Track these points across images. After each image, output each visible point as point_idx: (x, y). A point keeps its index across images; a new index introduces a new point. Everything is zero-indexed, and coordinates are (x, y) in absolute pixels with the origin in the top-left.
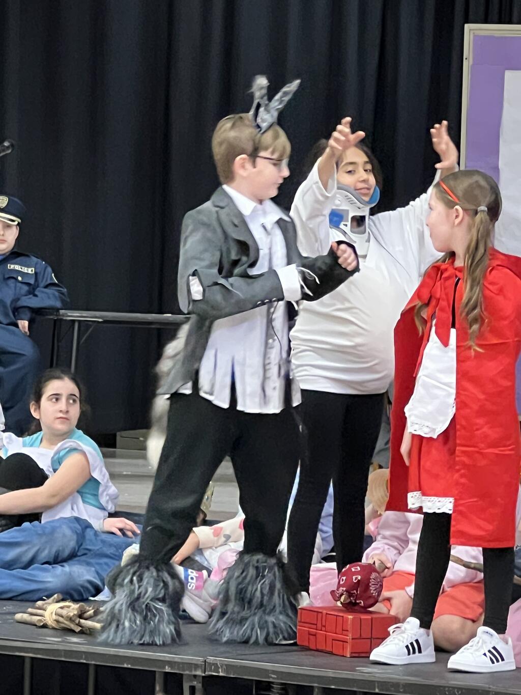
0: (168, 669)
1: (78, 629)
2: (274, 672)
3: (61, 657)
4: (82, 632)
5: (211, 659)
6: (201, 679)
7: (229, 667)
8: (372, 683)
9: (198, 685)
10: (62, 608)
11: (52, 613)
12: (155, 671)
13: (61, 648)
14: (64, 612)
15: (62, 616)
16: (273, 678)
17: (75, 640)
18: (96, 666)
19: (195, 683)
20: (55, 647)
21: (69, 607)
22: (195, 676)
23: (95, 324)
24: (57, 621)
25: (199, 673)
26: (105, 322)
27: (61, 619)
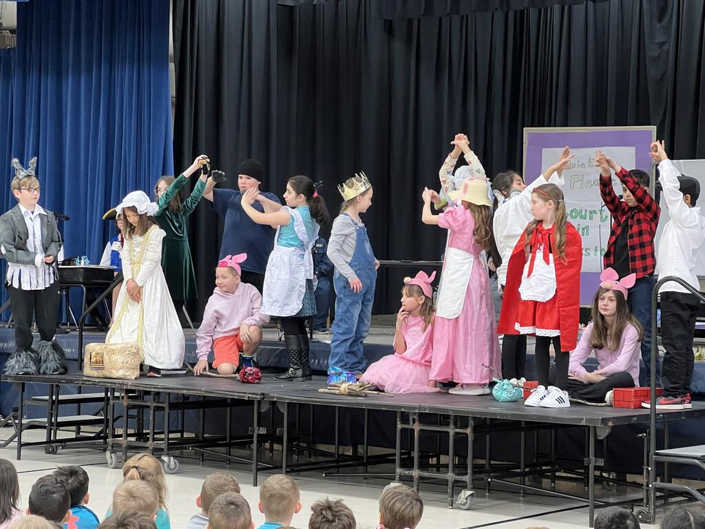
0: (403, 410)
2: (451, 410)
5: (422, 405)
6: (417, 415)
7: (431, 408)
8: (496, 414)
9: (417, 418)
12: (396, 412)
16: (451, 413)
18: (369, 410)
19: (415, 417)
22: (415, 414)
25: (417, 411)
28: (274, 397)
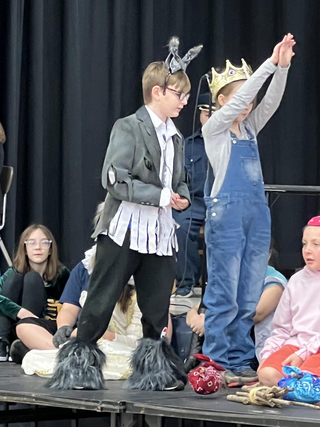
1: (273, 405)
3: (263, 424)
4: (276, 407)
10: (260, 390)
11: (253, 395)
13: (263, 417)
14: (262, 394)
15: (260, 396)
17: (272, 412)
20: (259, 417)
21: (265, 389)
23: (281, 194)
24: (258, 400)
26: (288, 192)
27: (260, 399)
28: (140, 408)
